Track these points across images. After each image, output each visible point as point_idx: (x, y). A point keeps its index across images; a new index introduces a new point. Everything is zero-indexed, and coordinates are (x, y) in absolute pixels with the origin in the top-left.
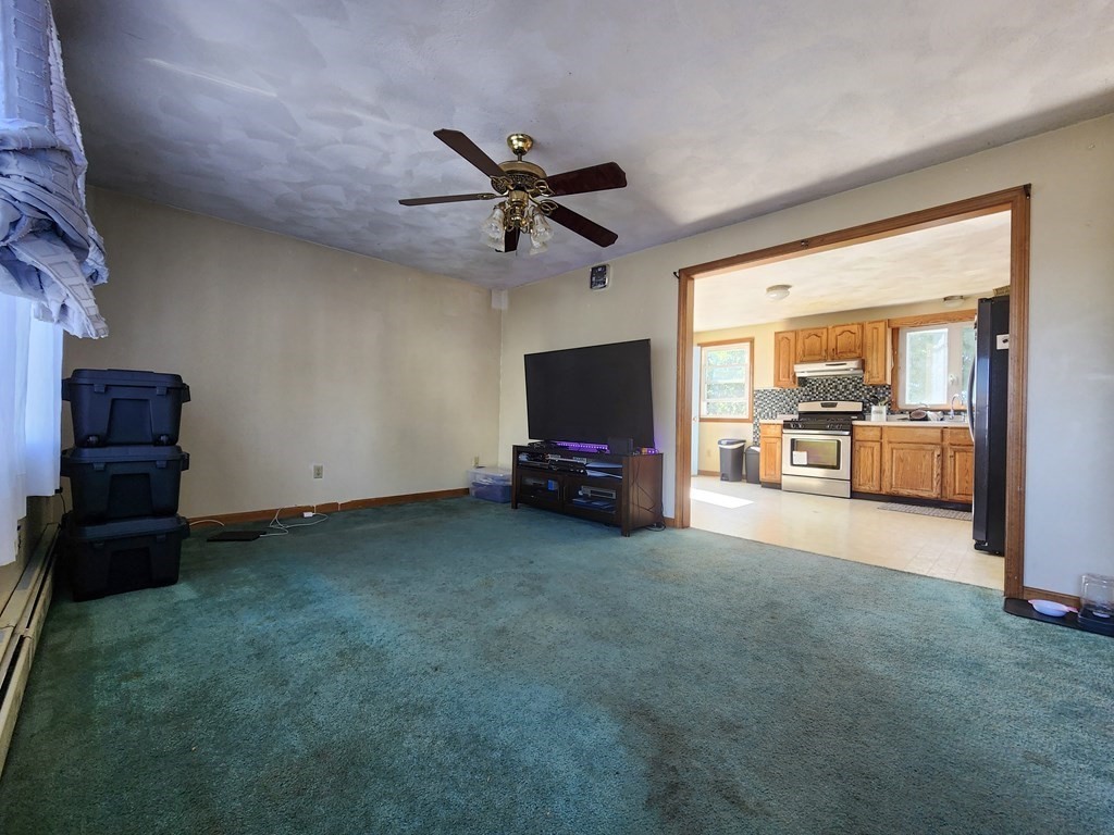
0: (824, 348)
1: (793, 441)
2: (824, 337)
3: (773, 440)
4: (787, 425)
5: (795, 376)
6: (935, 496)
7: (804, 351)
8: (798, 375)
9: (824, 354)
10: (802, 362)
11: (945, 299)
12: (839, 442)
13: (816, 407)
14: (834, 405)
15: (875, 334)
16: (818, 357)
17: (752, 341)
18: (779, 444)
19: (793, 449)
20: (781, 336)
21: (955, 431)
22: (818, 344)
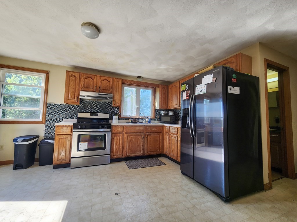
0: (95, 85)
1: (79, 136)
2: (95, 80)
3: (65, 136)
4: (75, 127)
5: (78, 98)
6: (142, 154)
7: (84, 85)
8: (80, 97)
9: (95, 88)
10: (83, 90)
11: (138, 77)
12: (105, 135)
13: (87, 115)
14: (97, 115)
15: (118, 84)
16: (91, 90)
17: (47, 73)
18: (69, 138)
19: (79, 141)
20: (71, 74)
21: (148, 127)
22: (92, 83)
